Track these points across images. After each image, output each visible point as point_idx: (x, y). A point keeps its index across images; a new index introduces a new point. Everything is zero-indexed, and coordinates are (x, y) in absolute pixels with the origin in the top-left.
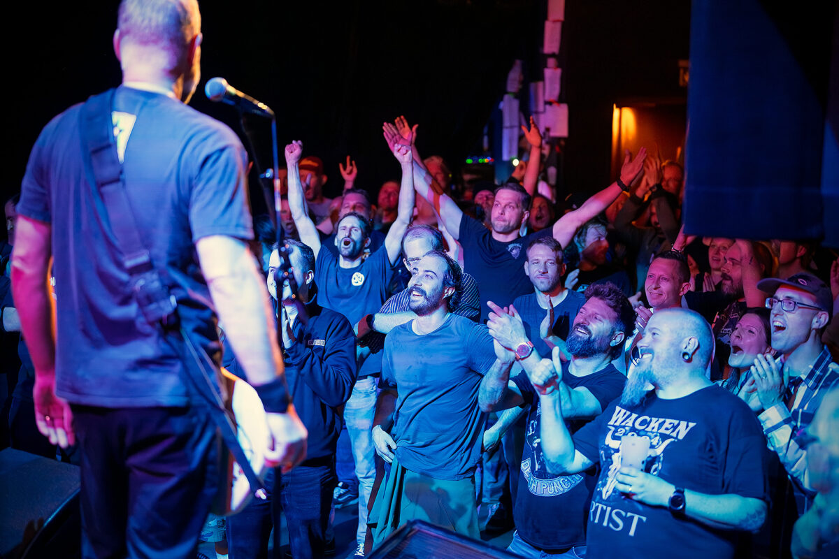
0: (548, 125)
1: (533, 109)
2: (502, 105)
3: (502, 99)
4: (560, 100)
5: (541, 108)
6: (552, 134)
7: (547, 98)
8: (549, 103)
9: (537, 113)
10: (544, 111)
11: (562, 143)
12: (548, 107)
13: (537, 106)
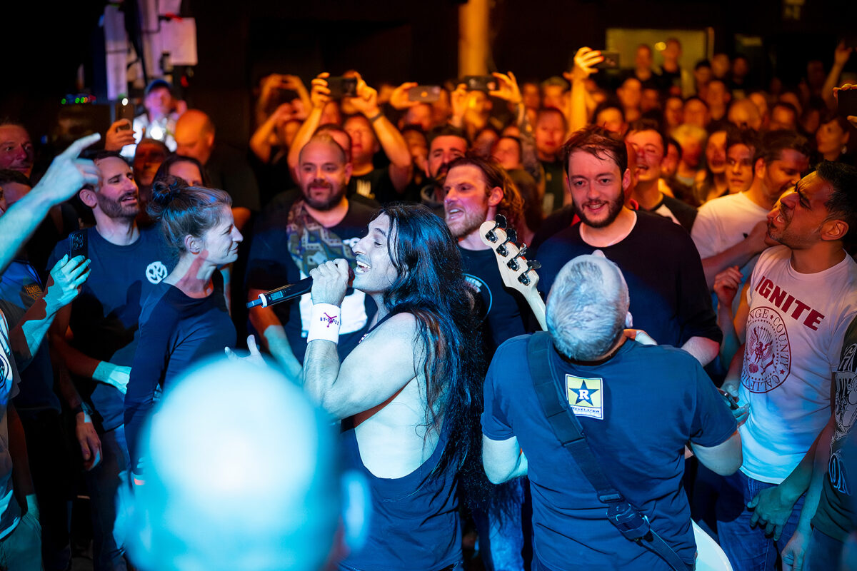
0: (166, 49)
1: (144, 28)
2: (102, 22)
3: (102, 12)
4: (182, 14)
5: (153, 24)
6: (173, 61)
7: (163, 10)
8: (167, 18)
9: (148, 33)
10: (159, 30)
11: (190, 73)
12: (164, 24)
13: (147, 23)
